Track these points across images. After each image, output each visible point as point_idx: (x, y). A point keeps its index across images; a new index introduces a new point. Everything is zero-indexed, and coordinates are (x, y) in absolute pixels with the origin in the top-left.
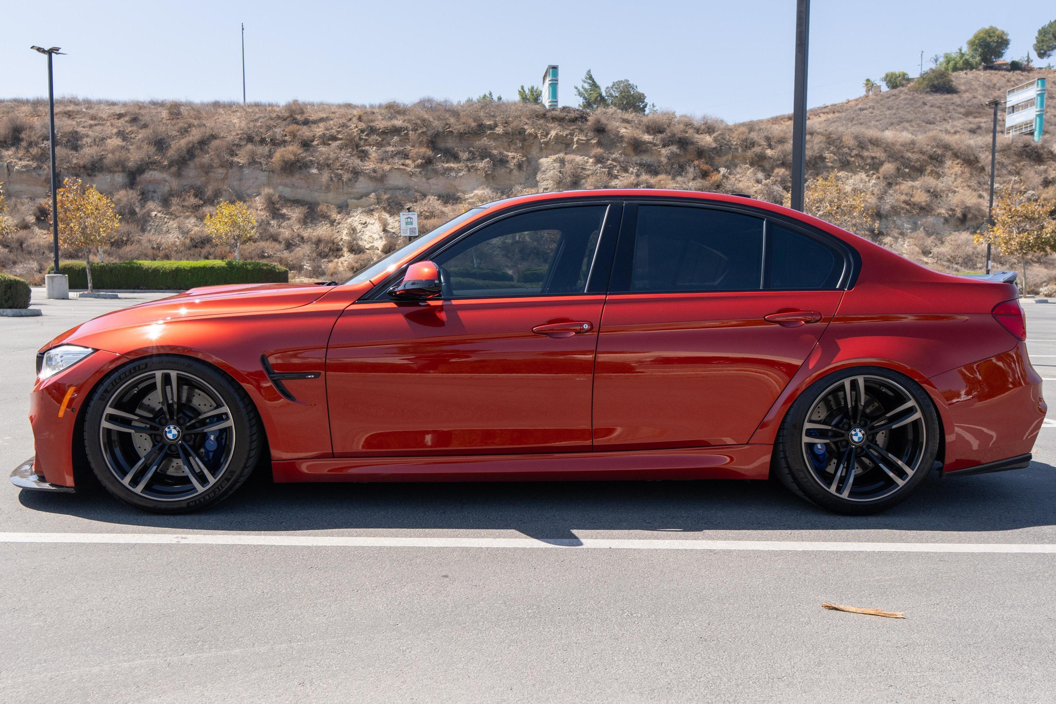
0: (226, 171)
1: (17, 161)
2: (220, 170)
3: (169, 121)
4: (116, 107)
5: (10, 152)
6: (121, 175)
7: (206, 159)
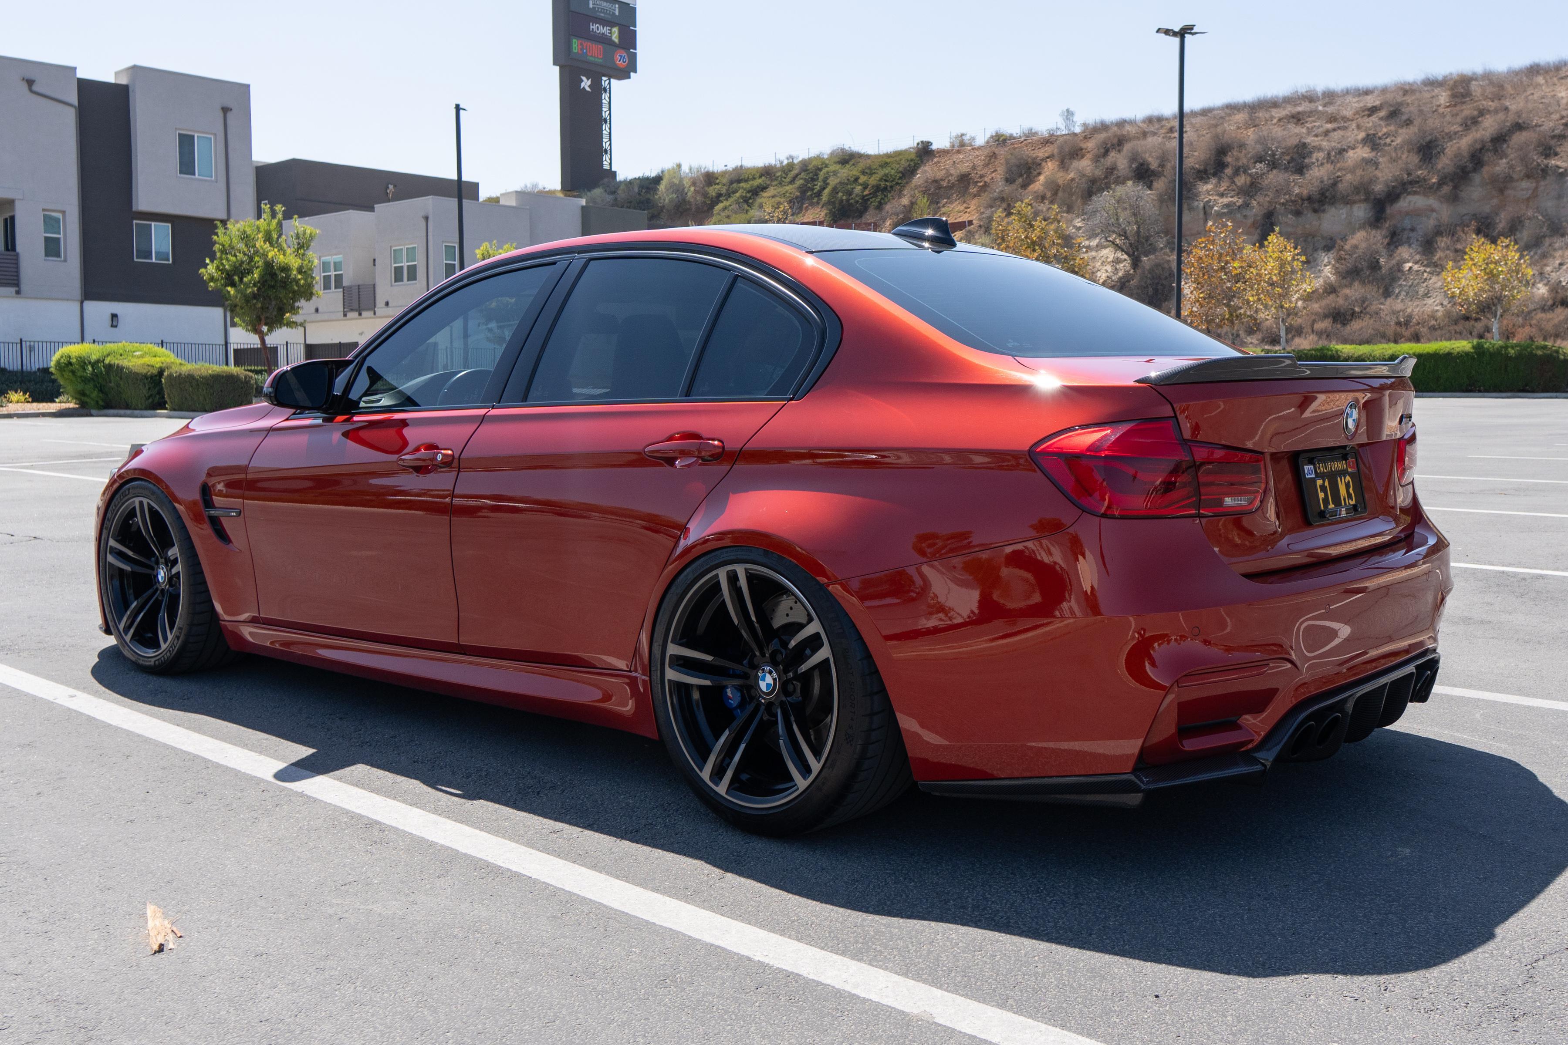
0: (1534, 185)
1: (1217, 198)
2: (1525, 184)
3: (1449, 110)
4: (1369, 97)
5: (1209, 186)
6: (1363, 206)
7: (1501, 166)
